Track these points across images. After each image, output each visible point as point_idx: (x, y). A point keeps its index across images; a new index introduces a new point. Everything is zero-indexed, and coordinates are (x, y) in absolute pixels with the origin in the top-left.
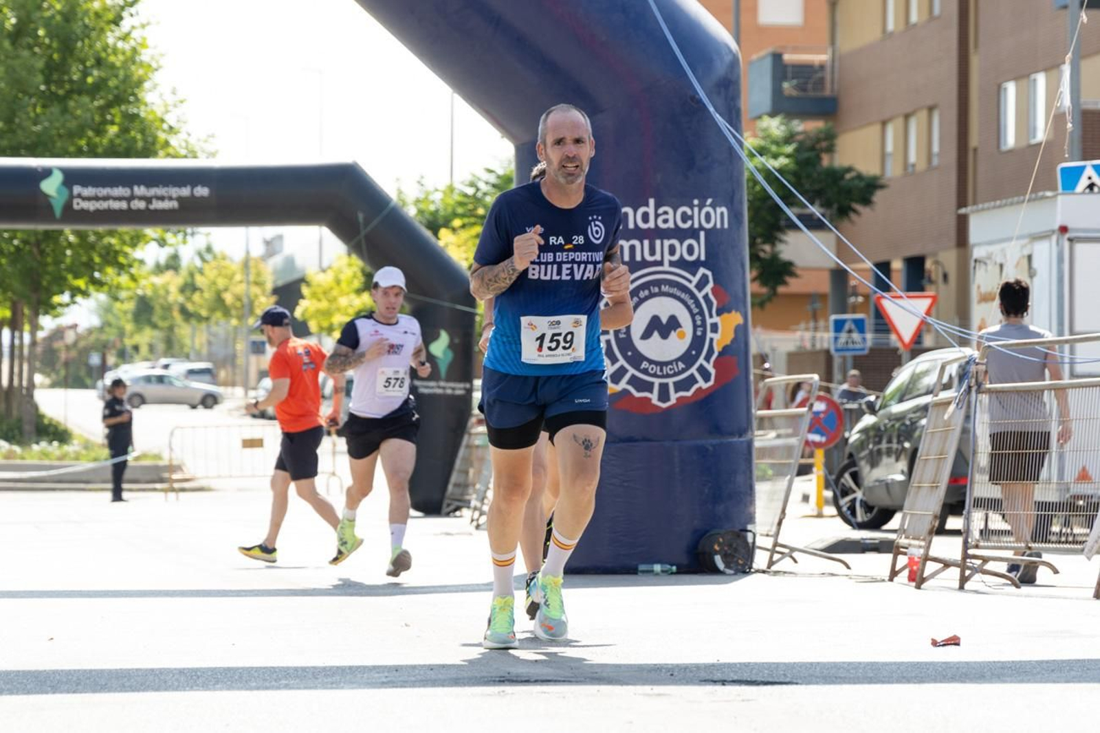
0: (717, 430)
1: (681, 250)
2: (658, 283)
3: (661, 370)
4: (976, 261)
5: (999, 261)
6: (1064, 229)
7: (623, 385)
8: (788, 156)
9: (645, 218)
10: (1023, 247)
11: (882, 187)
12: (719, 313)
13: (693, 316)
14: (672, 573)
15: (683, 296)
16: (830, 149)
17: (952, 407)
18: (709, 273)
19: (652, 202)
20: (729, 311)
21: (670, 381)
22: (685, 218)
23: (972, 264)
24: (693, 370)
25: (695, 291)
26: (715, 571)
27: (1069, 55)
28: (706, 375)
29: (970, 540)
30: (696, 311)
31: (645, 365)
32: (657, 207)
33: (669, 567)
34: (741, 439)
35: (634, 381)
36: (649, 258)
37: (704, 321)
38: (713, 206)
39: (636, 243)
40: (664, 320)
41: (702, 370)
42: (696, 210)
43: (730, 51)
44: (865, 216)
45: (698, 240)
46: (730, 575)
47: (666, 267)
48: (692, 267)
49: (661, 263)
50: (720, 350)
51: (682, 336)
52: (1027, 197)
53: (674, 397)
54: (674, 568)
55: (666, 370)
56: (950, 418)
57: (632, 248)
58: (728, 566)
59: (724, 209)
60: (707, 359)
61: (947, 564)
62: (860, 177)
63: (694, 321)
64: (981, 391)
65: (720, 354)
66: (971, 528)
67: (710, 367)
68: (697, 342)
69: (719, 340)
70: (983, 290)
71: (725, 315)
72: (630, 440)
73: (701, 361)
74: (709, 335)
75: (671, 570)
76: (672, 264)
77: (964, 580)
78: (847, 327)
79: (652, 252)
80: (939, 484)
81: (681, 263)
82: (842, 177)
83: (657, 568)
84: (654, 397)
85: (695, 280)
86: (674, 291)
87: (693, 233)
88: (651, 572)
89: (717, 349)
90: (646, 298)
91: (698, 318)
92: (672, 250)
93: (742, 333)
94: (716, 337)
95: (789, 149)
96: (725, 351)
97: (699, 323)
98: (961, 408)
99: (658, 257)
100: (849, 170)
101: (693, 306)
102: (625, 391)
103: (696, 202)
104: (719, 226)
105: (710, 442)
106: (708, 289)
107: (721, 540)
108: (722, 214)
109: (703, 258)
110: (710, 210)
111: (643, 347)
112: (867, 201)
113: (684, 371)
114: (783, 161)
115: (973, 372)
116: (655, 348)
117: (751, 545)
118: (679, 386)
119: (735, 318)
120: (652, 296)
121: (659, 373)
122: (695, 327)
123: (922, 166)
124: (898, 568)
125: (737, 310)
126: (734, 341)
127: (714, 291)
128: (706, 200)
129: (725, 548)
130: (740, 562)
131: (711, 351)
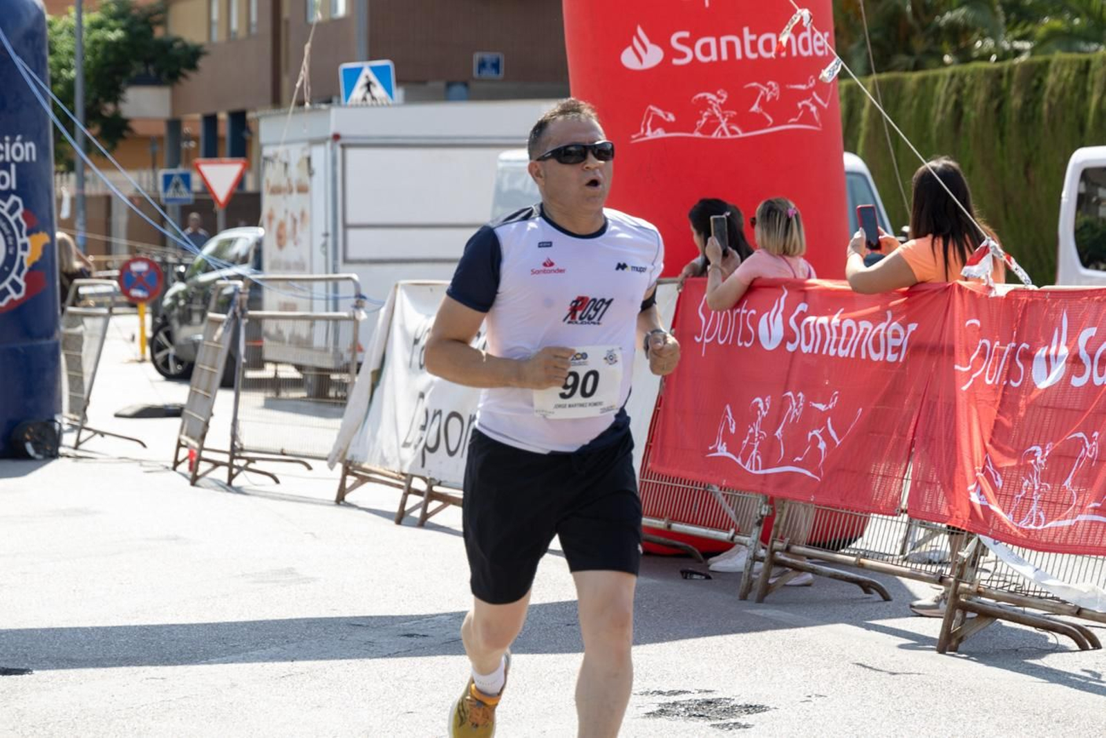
0: (28, 333)
4: (265, 159)
5: (285, 159)
6: (336, 137)
8: (122, 29)
10: (303, 149)
12: (29, 234)
13: (6, 236)
18: (19, 200)
20: (37, 232)
23: (262, 161)
24: (6, 284)
25: (7, 216)
26: (27, 457)
28: (17, 287)
29: (236, 444)
34: (51, 342)
37: (15, 241)
38: (23, 142)
41: (15, 285)
42: (7, 146)
43: (36, 6)
45: (9, 171)
46: (40, 460)
48: (4, 195)
50: (30, 265)
52: (306, 108)
58: (37, 451)
59: (32, 145)
60: (19, 274)
61: (217, 464)
63: (7, 243)
64: (245, 316)
65: (31, 269)
66: (237, 432)
67: (21, 281)
68: (10, 259)
69: (28, 257)
70: (272, 180)
71: (35, 236)
73: (13, 275)
74: (20, 253)
77: (231, 477)
78: (175, 181)
80: (211, 394)
85: (7, 206)
87: (5, 165)
89: (27, 265)
91: (10, 240)
93: (48, 252)
94: (26, 255)
95: (124, 22)
96: (34, 267)
97: (11, 242)
98: (228, 330)
101: (6, 232)
103: (7, 138)
104: (27, 159)
105: (21, 345)
106: (19, 214)
107: (31, 430)
108: (30, 149)
109: (14, 186)
110: (20, 146)
112: (193, 67)
114: (119, 33)
115: (237, 300)
117: (57, 432)
119: (43, 238)
122: (8, 246)
123: (241, 35)
124: (180, 459)
125: (44, 230)
126: (42, 258)
127: (24, 215)
128: (16, 136)
129: (35, 436)
130: (49, 448)
131: (21, 267)
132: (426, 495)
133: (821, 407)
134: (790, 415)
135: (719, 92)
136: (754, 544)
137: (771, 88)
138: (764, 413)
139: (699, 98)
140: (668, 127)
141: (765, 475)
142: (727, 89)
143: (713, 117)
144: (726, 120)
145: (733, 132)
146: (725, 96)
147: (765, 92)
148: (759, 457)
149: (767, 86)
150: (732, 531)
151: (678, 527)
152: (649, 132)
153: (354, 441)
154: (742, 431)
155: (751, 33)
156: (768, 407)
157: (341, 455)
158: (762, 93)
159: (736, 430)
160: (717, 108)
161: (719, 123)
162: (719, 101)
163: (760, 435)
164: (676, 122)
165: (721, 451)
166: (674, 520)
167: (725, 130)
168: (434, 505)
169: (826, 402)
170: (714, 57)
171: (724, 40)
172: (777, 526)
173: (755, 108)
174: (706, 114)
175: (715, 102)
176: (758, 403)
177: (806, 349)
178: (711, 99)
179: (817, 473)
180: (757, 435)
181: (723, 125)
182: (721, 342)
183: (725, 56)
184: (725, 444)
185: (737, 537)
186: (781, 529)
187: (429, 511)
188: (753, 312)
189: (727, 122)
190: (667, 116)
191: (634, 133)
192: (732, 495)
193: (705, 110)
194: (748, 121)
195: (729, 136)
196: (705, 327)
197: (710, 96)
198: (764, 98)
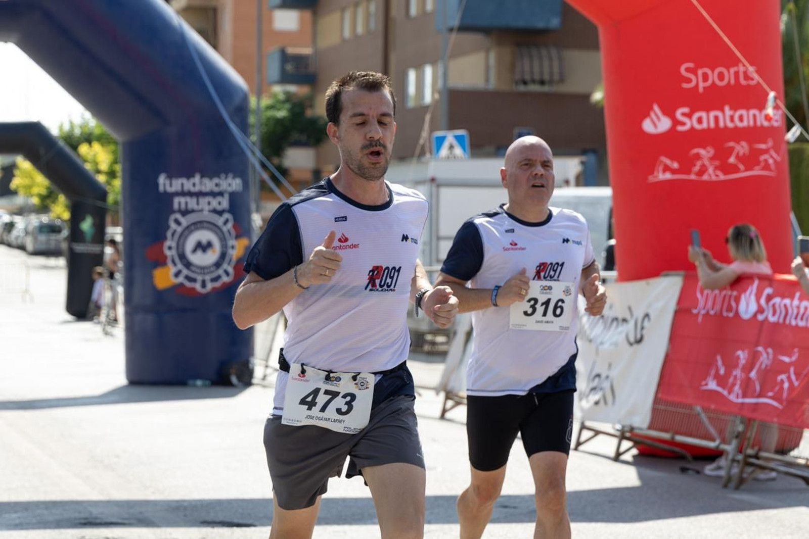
2: (201, 222)
3: (202, 271)
6: (434, 180)
7: (181, 279)
8: (286, 110)
9: (194, 185)
13: (220, 240)
14: (208, 386)
15: (216, 229)
18: (230, 217)
19: (198, 176)
20: (241, 237)
21: (208, 278)
22: (217, 185)
24: (220, 271)
25: (222, 227)
26: (232, 385)
28: (227, 273)
30: (222, 237)
31: (193, 268)
32: (201, 178)
33: (205, 381)
35: (187, 277)
36: (195, 208)
37: (227, 243)
38: (234, 178)
39: (189, 199)
40: (204, 243)
41: (225, 271)
42: (223, 180)
45: (224, 198)
46: (241, 387)
47: (206, 213)
48: (220, 213)
49: (202, 211)
50: (236, 259)
51: (214, 252)
52: (415, 160)
53: (210, 286)
54: (208, 382)
57: (186, 202)
58: (239, 381)
59: (239, 181)
60: (229, 265)
63: (221, 243)
65: (237, 262)
67: (230, 269)
68: (223, 256)
69: (235, 254)
71: (240, 240)
72: (184, 310)
73: (225, 266)
74: (230, 251)
75: (206, 384)
76: (209, 211)
79: (198, 204)
81: (215, 211)
83: (199, 383)
84: (198, 286)
85: (222, 220)
87: (221, 194)
88: (196, 386)
89: (234, 259)
90: (195, 231)
91: (223, 241)
92: (209, 203)
94: (233, 252)
95: (288, 106)
96: (239, 260)
97: (224, 244)
99: (200, 207)
101: (220, 235)
103: (223, 176)
104: (236, 190)
106: (230, 225)
107: (235, 367)
108: (238, 183)
109: (227, 207)
110: (232, 181)
111: (192, 258)
113: (215, 271)
114: (284, 113)
116: (199, 259)
117: (251, 370)
118: (212, 280)
119: (245, 241)
120: (198, 229)
121: (201, 273)
122: (222, 246)
125: (246, 237)
127: (234, 227)
128: (228, 174)
129: (238, 371)
130: (246, 380)
131: (231, 260)
133: (786, 359)
134: (762, 363)
135: (708, 149)
137: (743, 147)
138: (743, 362)
139: (694, 153)
140: (673, 172)
141: (743, 403)
142: (713, 147)
143: (703, 166)
144: (712, 167)
145: (717, 176)
146: (712, 151)
147: (739, 149)
148: (739, 391)
149: (740, 146)
150: (718, 442)
151: (679, 438)
152: (660, 175)
153: (452, 378)
154: (728, 373)
155: (730, 109)
156: (746, 357)
157: (444, 386)
158: (737, 150)
159: (724, 373)
160: (706, 160)
161: (708, 170)
162: (708, 155)
163: (741, 376)
164: (679, 168)
165: (712, 386)
166: (676, 433)
167: (712, 175)
170: (705, 125)
171: (712, 114)
172: (749, 439)
173: (732, 160)
174: (699, 163)
175: (705, 155)
176: (739, 355)
178: (702, 154)
179: (781, 403)
180: (739, 376)
181: (711, 170)
183: (712, 125)
184: (715, 380)
185: (722, 446)
186: (752, 441)
189: (713, 169)
190: (673, 164)
191: (650, 176)
193: (698, 161)
194: (726, 168)
195: (714, 178)
196: (701, 303)
197: (702, 152)
198: (738, 154)
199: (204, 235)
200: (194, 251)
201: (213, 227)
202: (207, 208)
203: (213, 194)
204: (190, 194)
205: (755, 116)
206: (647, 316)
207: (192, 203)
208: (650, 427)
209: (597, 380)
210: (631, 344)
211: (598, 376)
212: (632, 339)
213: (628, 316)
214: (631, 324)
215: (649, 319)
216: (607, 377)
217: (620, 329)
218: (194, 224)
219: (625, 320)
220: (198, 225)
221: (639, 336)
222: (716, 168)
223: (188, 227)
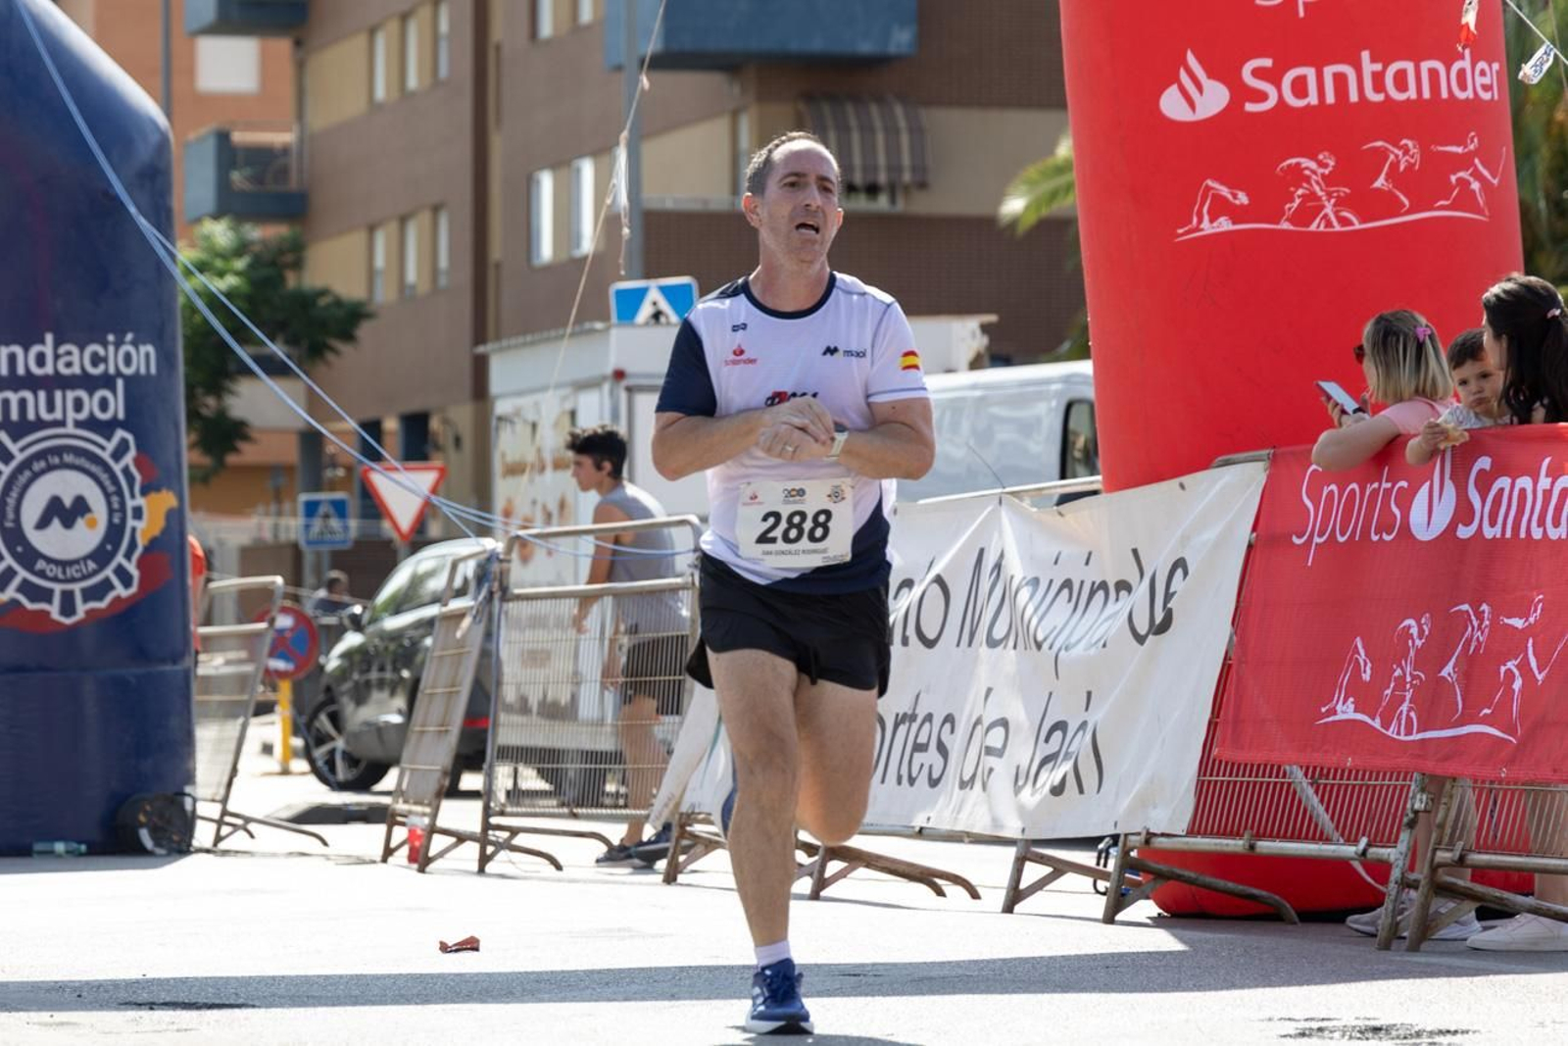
0: (142, 654)
1: (91, 405)
2: (58, 451)
3: (64, 572)
4: (500, 419)
5: (531, 417)
6: (619, 375)
7: (10, 593)
8: (237, 273)
9: (41, 360)
10: (564, 399)
11: (369, 316)
12: (144, 492)
13: (107, 495)
14: (81, 855)
15: (94, 468)
16: (298, 265)
17: (466, 622)
18: (130, 437)
19: (49, 338)
20: (158, 489)
21: (77, 587)
22: (96, 360)
23: (494, 422)
24: (109, 572)
25: (111, 462)
26: (140, 850)
27: (625, 135)
28: (125, 578)
29: (492, 805)
30: (111, 489)
31: (41, 565)
32: (57, 344)
33: (74, 845)
34: (178, 668)
35: (26, 588)
36: (45, 416)
37: (123, 504)
38: (135, 343)
39: (28, 395)
40: (68, 502)
41: (121, 572)
42: (111, 349)
43: (158, 128)
44: (347, 358)
45: (114, 391)
46: (161, 856)
47: (70, 429)
48: (106, 429)
49: (62, 423)
50: (146, 542)
51: (92, 524)
52: (569, 330)
53: (82, 609)
54: (83, 848)
55: (71, 572)
56: (464, 636)
57: (23, 403)
58: (158, 843)
59: (150, 349)
60: (128, 556)
61: (461, 838)
62: (338, 303)
63: (109, 503)
64: (508, 596)
65: (147, 549)
66: (494, 788)
67: (132, 568)
68: (114, 533)
69: (144, 529)
70: (509, 459)
71: (153, 496)
72: (19, 669)
73: (120, 559)
74: (131, 523)
75: (79, 849)
76: (78, 424)
77: (484, 859)
78: (322, 510)
79: (51, 408)
80: (450, 728)
81: (92, 424)
82: (314, 303)
83: (60, 847)
84: (54, 610)
85: (111, 446)
86: (82, 462)
87: (108, 382)
88: (51, 853)
89: (141, 543)
90: (43, 472)
91: (115, 499)
92: (78, 405)
93: (175, 522)
94: (140, 525)
95: (240, 264)
96: (153, 545)
97: (116, 506)
98: (480, 621)
99: (58, 415)
100: (324, 292)
101: (107, 483)
102: (14, 602)
103: (111, 338)
104: (143, 371)
105: (132, 671)
106: (129, 459)
107: (148, 808)
108: (147, 355)
109: (121, 415)
110: (131, 349)
111: (39, 540)
112: (348, 336)
113: (95, 573)
114: (231, 281)
115: (495, 573)
116: (54, 542)
117: (189, 814)
118: (89, 595)
119: (167, 500)
120: (50, 468)
121: (61, 576)
122: (111, 511)
123: (424, 288)
124: (393, 844)
125: (169, 488)
126: (165, 531)
127: (137, 462)
128: (124, 333)
129: (155, 819)
130: (175, 838)
131: (133, 545)
132: (821, 852)
133: (1518, 623)
134: (1469, 642)
135: (1321, 157)
136: (1402, 858)
137: (1406, 151)
138: (1419, 643)
139: (1289, 166)
140: (1237, 214)
141: (1423, 741)
142: (1333, 152)
143: (1312, 196)
144: (1333, 201)
145: (1344, 221)
146: (1332, 163)
147: (1397, 156)
148: (1413, 714)
149: (1400, 148)
150: (1364, 841)
151: (1266, 846)
152: (1205, 223)
153: (693, 783)
154: (1382, 673)
155: (1373, 60)
156: (1427, 633)
157: (671, 805)
158: (1392, 157)
159: (1371, 676)
160: (1318, 183)
161: (1323, 207)
162: (1321, 171)
163: (1414, 677)
164: (1249, 205)
165: (1343, 712)
166: (1259, 836)
167: (1330, 219)
168: (834, 867)
169: (1525, 615)
170: (1313, 99)
171: (1329, 71)
172: (1441, 826)
173: (1380, 182)
174: (1300, 192)
175: (1314, 172)
176: (1409, 627)
177: (1489, 533)
178: (1307, 168)
179: (1512, 731)
180: (1408, 679)
181: (1329, 210)
182: (1341, 539)
183: (1330, 98)
184: (1351, 699)
185: (1372, 850)
186: (1448, 831)
187: (828, 874)
188: (1404, 484)
189: (1335, 205)
190: (1235, 196)
191: (1181, 228)
192: (1361, 786)
193: (1299, 186)
194: (1367, 203)
195: (1337, 228)
196: (1314, 519)
197: (1307, 163)
198: (1395, 165)
199: (68, 484)
200: (43, 523)
201: (88, 463)
202: (71, 415)
203: (88, 383)
204: (31, 382)
205: (1434, 74)
206: (1180, 564)
207: (36, 404)
208: (1192, 832)
209: (1058, 734)
210: (1141, 639)
211: (1061, 726)
212: (1142, 627)
213: (1132, 577)
214: (1142, 590)
215: (1186, 573)
216: (1084, 725)
217: (1111, 607)
218: (41, 455)
219: (1123, 586)
220: (51, 459)
221: (1159, 617)
222: (1341, 203)
223: (26, 464)
